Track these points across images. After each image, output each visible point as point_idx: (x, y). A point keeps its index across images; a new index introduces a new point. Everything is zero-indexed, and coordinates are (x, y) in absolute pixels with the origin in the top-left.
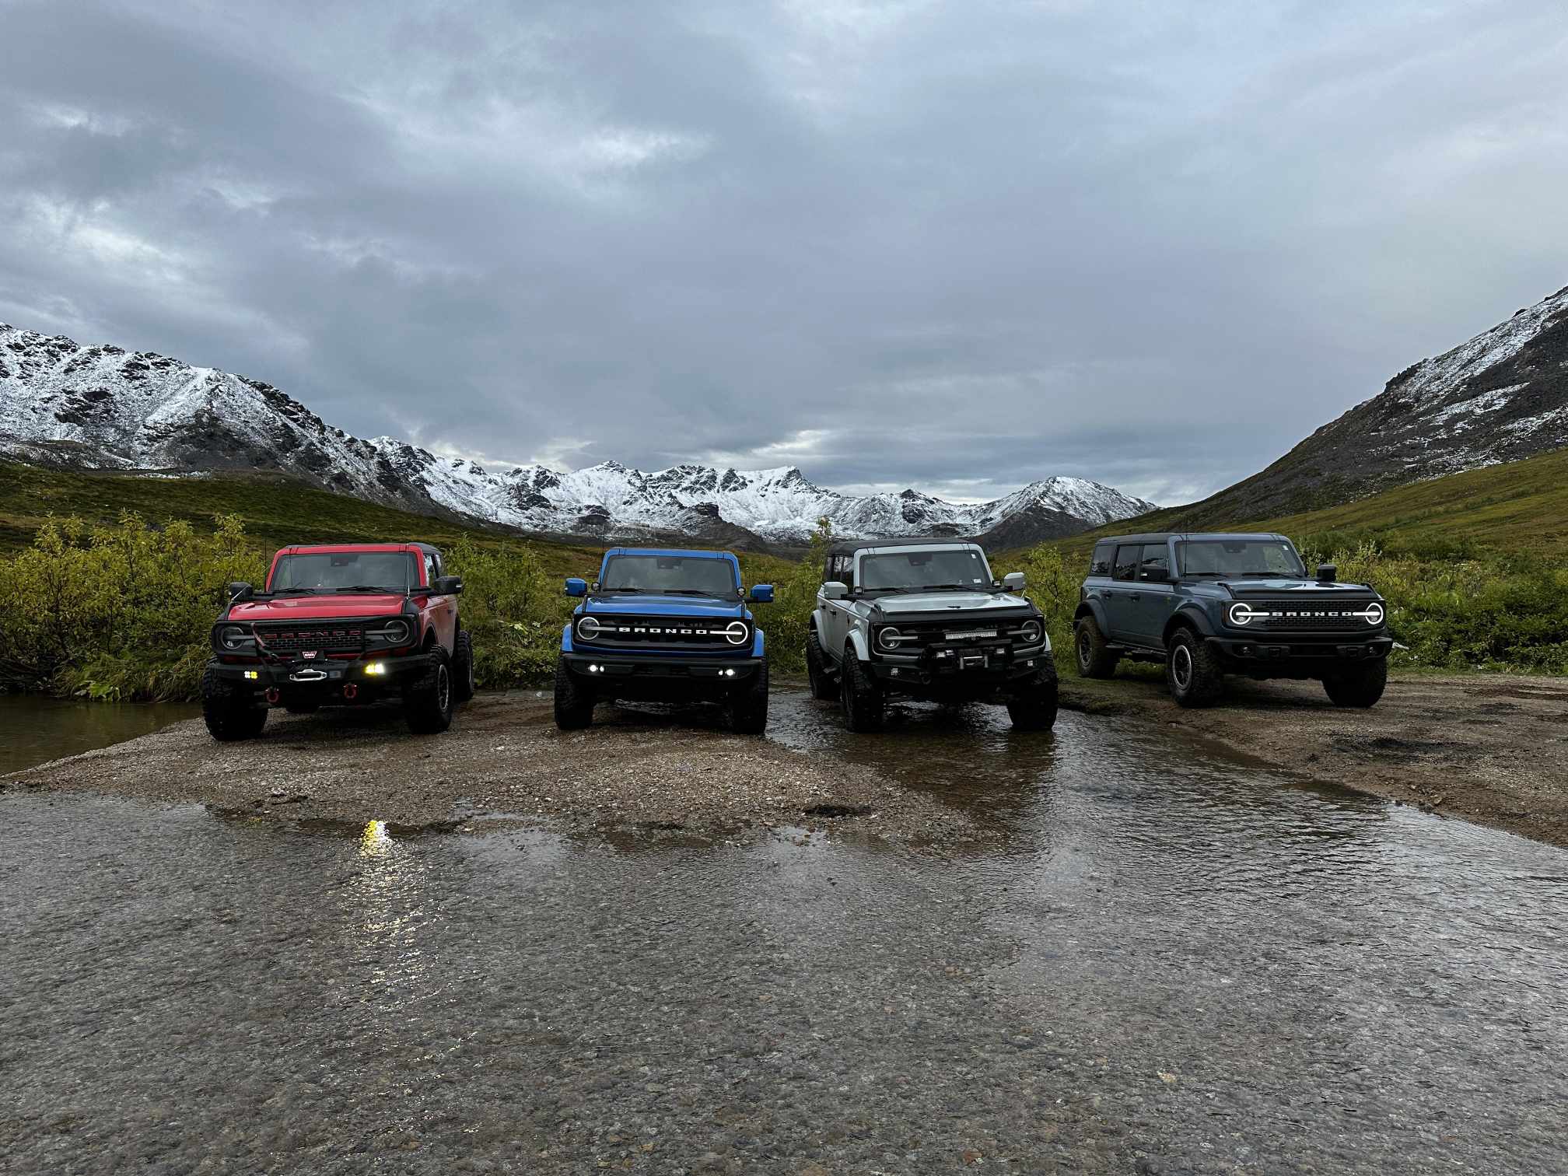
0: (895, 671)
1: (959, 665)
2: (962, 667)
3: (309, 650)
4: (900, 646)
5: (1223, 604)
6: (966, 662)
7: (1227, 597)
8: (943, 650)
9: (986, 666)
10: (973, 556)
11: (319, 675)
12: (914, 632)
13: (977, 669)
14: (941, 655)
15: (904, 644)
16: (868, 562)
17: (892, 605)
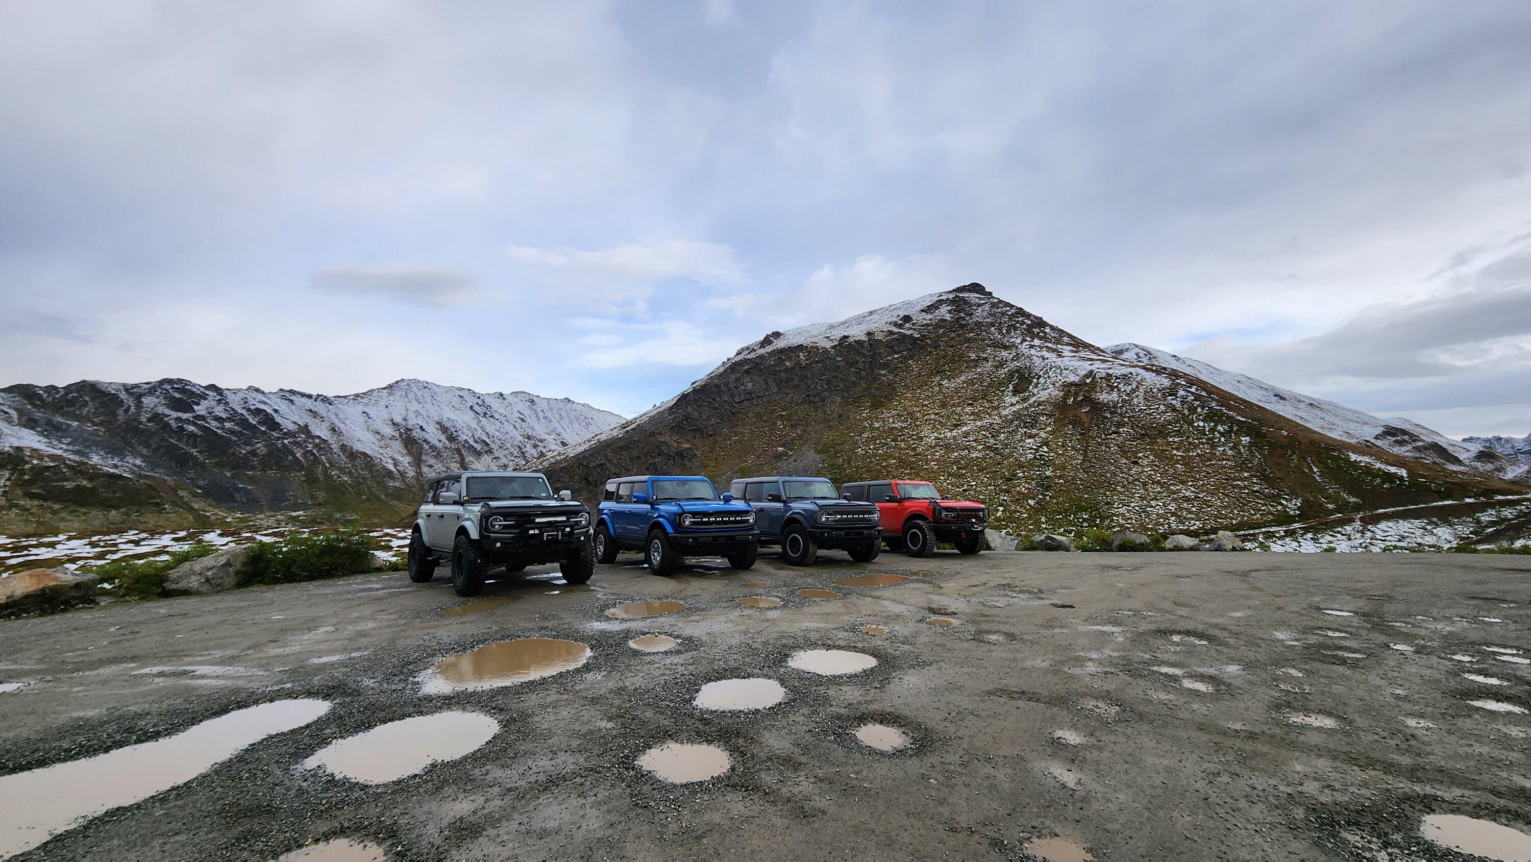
0: (498, 544)
1: (543, 538)
2: (545, 539)
4: (503, 529)
5: (815, 512)
6: (548, 535)
7: (817, 509)
8: (533, 529)
9: (560, 538)
10: (540, 480)
12: (512, 519)
13: (554, 541)
14: (531, 532)
15: (505, 527)
16: (472, 481)
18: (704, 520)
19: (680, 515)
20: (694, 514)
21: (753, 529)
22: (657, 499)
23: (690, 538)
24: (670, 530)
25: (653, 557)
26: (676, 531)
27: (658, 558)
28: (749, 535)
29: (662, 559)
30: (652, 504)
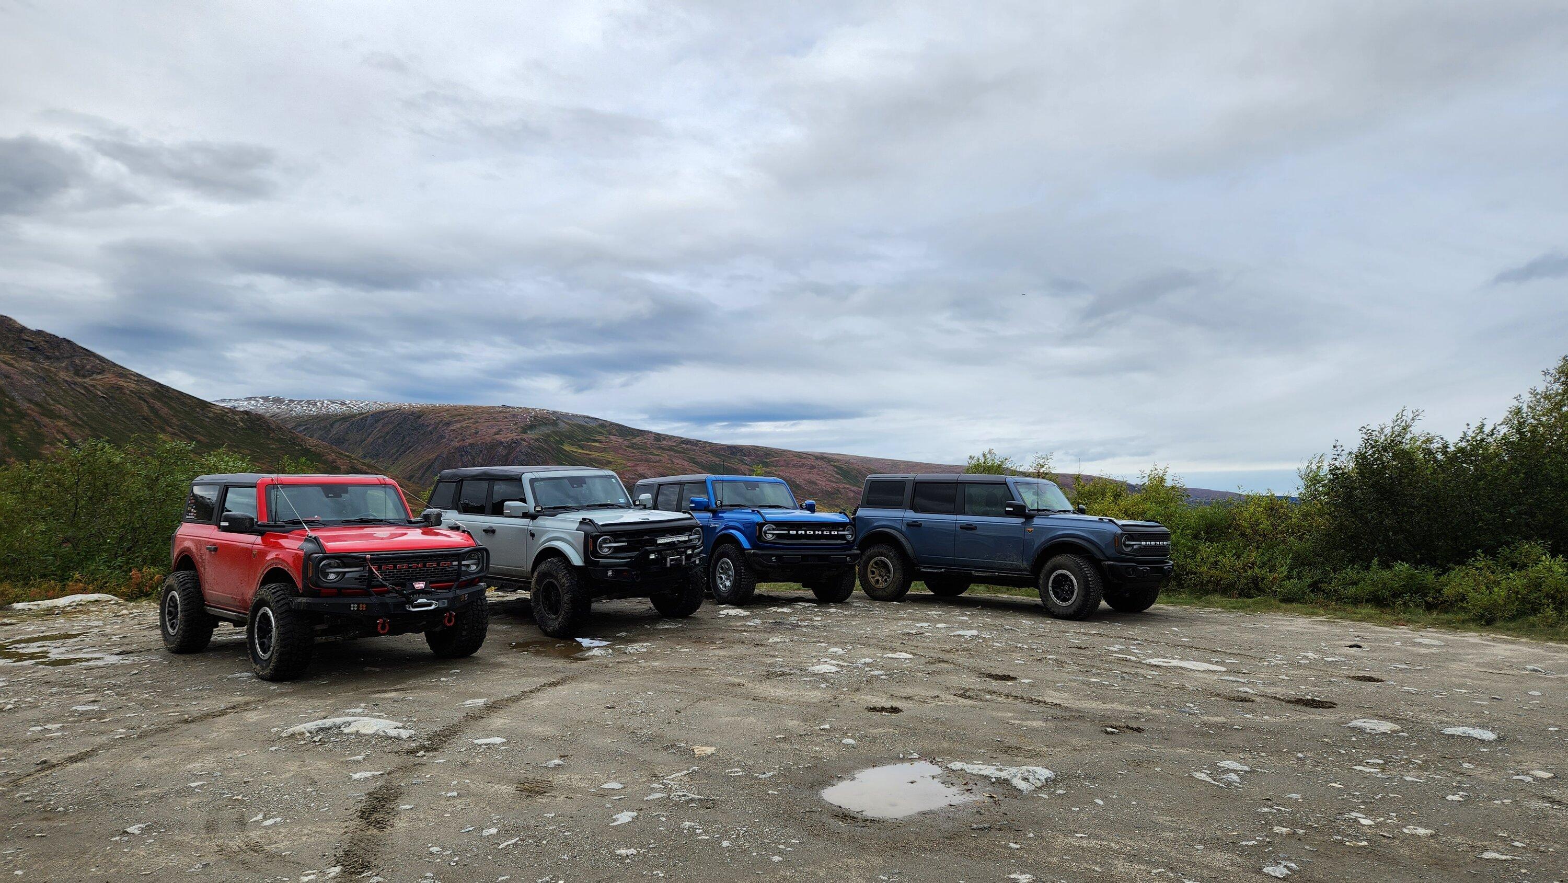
0: (610, 573)
1: (666, 564)
2: (668, 565)
3: (418, 580)
4: (613, 552)
6: (671, 560)
8: (654, 552)
9: (684, 563)
11: (430, 605)
12: (624, 539)
13: (676, 567)
14: (652, 557)
15: (616, 550)
16: (536, 484)
17: (602, 517)
18: (791, 532)
19: (761, 525)
20: (779, 524)
21: (851, 548)
22: (722, 505)
23: (773, 555)
24: (745, 544)
25: (719, 581)
26: (754, 546)
27: (728, 583)
28: (848, 555)
29: (734, 584)
30: (715, 513)
